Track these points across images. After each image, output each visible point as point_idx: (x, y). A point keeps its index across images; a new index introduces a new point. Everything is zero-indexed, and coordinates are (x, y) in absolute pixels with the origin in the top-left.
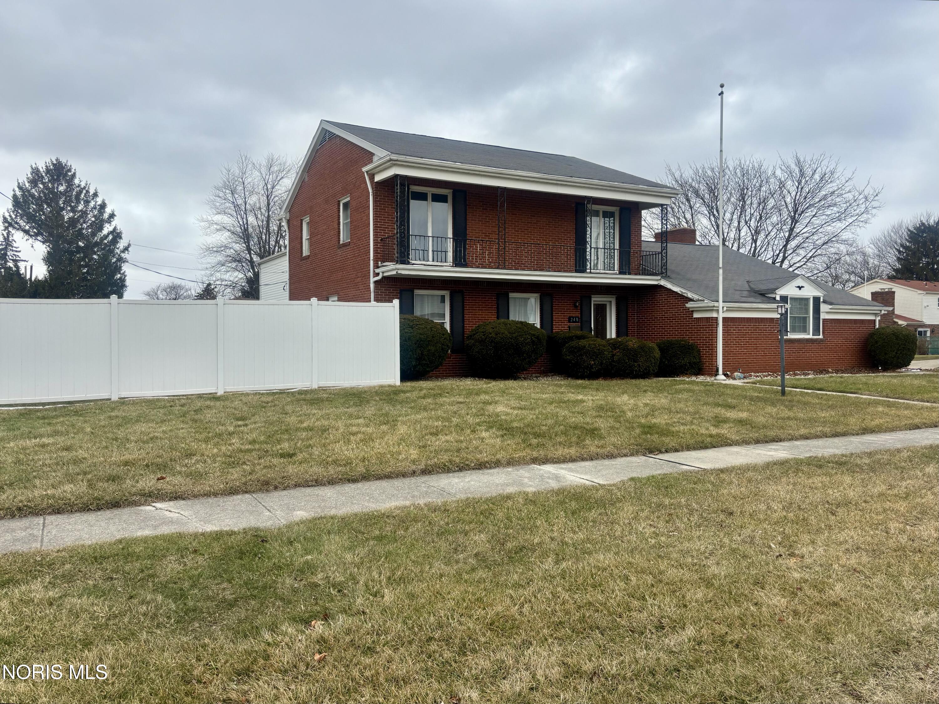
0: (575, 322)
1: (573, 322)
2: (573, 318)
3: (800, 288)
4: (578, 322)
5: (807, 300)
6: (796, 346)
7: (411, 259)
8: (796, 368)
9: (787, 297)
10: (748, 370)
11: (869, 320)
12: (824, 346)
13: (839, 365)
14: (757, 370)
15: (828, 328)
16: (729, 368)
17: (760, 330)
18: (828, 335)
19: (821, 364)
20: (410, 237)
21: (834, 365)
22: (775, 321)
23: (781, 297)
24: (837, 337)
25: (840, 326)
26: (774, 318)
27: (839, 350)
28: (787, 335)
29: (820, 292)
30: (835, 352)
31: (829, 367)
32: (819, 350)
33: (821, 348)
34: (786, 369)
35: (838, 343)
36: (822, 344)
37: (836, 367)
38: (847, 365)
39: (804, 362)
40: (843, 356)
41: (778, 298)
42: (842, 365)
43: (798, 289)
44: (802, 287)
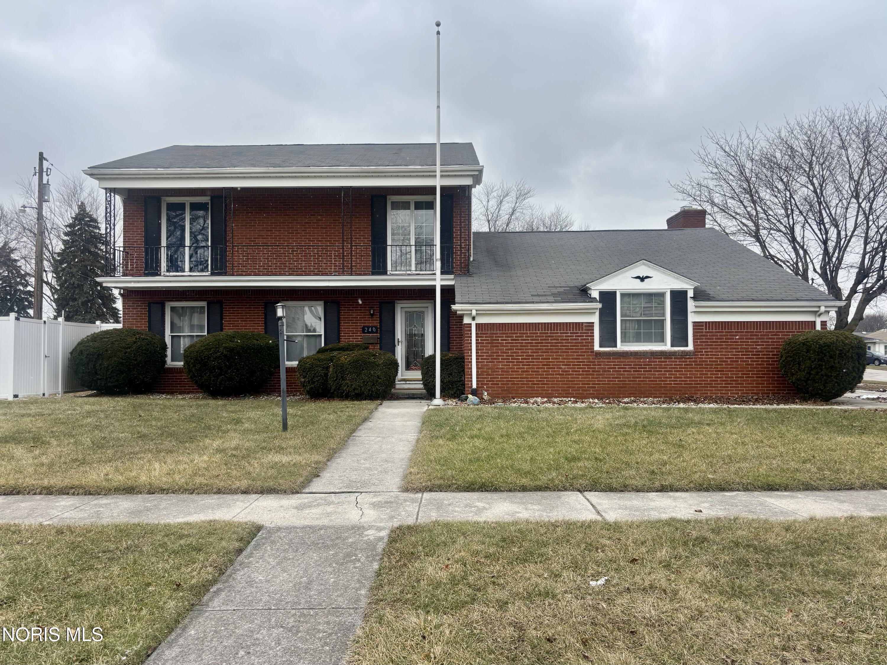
0: (372, 332)
1: (368, 332)
2: (368, 328)
3: (642, 279)
4: (376, 332)
5: (662, 295)
6: (632, 362)
7: (162, 270)
8: (631, 394)
9: (615, 293)
10: (532, 394)
11: (796, 322)
12: (694, 361)
13: (729, 390)
14: (549, 394)
15: (702, 336)
16: (494, 391)
17: (554, 339)
18: (702, 345)
19: (687, 387)
20: (162, 248)
21: (718, 390)
22: (585, 326)
23: (602, 294)
24: (723, 348)
25: (730, 332)
26: (582, 323)
27: (727, 368)
28: (616, 346)
29: (687, 283)
30: (719, 371)
31: (705, 393)
32: (682, 368)
33: (687, 365)
34: (610, 394)
35: (726, 358)
36: (688, 358)
37: (721, 393)
38: (746, 390)
39: (649, 384)
40: (739, 377)
41: (595, 294)
42: (736, 390)
43: (638, 280)
44: (647, 277)
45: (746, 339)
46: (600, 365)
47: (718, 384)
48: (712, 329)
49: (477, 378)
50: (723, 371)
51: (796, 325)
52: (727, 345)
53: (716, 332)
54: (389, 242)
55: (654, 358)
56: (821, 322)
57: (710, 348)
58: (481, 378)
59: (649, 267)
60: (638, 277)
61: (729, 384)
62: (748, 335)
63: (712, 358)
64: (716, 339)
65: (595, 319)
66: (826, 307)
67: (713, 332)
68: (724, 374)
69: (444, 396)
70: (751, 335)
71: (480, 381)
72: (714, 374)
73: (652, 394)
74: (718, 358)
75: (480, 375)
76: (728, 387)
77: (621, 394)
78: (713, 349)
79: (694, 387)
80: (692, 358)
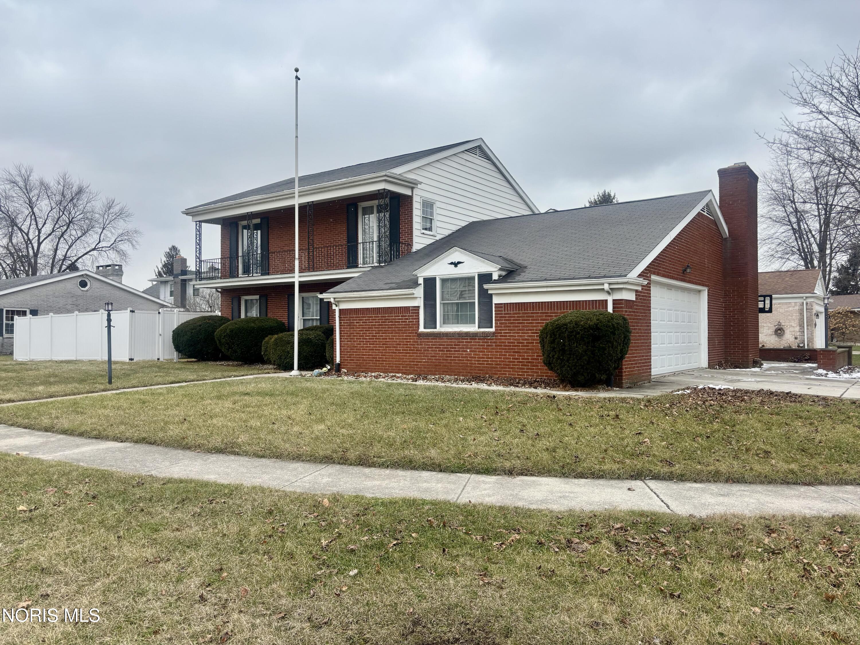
5: (472, 279)
6: (445, 342)
7: (240, 273)
8: (444, 371)
9: (434, 279)
10: (375, 369)
11: (589, 301)
12: (494, 342)
13: (525, 372)
14: (387, 369)
15: (501, 317)
16: (352, 365)
17: (390, 322)
18: (501, 327)
19: (489, 367)
20: (240, 258)
21: (515, 371)
22: (412, 310)
23: (426, 280)
24: (520, 330)
25: (526, 313)
26: (409, 307)
27: (524, 349)
28: (436, 328)
29: (492, 266)
30: (516, 352)
31: (503, 374)
32: (484, 349)
33: (489, 345)
34: (430, 371)
35: (522, 340)
36: (490, 339)
37: (518, 375)
38: (541, 373)
39: (458, 363)
40: (534, 359)
41: (421, 281)
42: (531, 372)
43: (453, 266)
44: (459, 263)
45: (541, 320)
46: (422, 345)
47: (515, 365)
48: (510, 311)
49: (341, 354)
50: (520, 352)
51: (589, 304)
52: (523, 326)
53: (514, 314)
54: (360, 240)
55: (462, 339)
56: (614, 300)
57: (509, 330)
58: (344, 354)
59: (461, 253)
60: (452, 263)
61: (525, 365)
62: (542, 316)
63: (510, 339)
64: (514, 320)
65: (420, 303)
66: (610, 284)
67: (511, 314)
68: (520, 356)
69: (301, 368)
70: (546, 316)
71: (343, 357)
72: (512, 355)
73: (460, 372)
74: (515, 340)
75: (343, 352)
76: (524, 369)
77: (436, 371)
78: (511, 330)
79: (494, 368)
80: (493, 339)
